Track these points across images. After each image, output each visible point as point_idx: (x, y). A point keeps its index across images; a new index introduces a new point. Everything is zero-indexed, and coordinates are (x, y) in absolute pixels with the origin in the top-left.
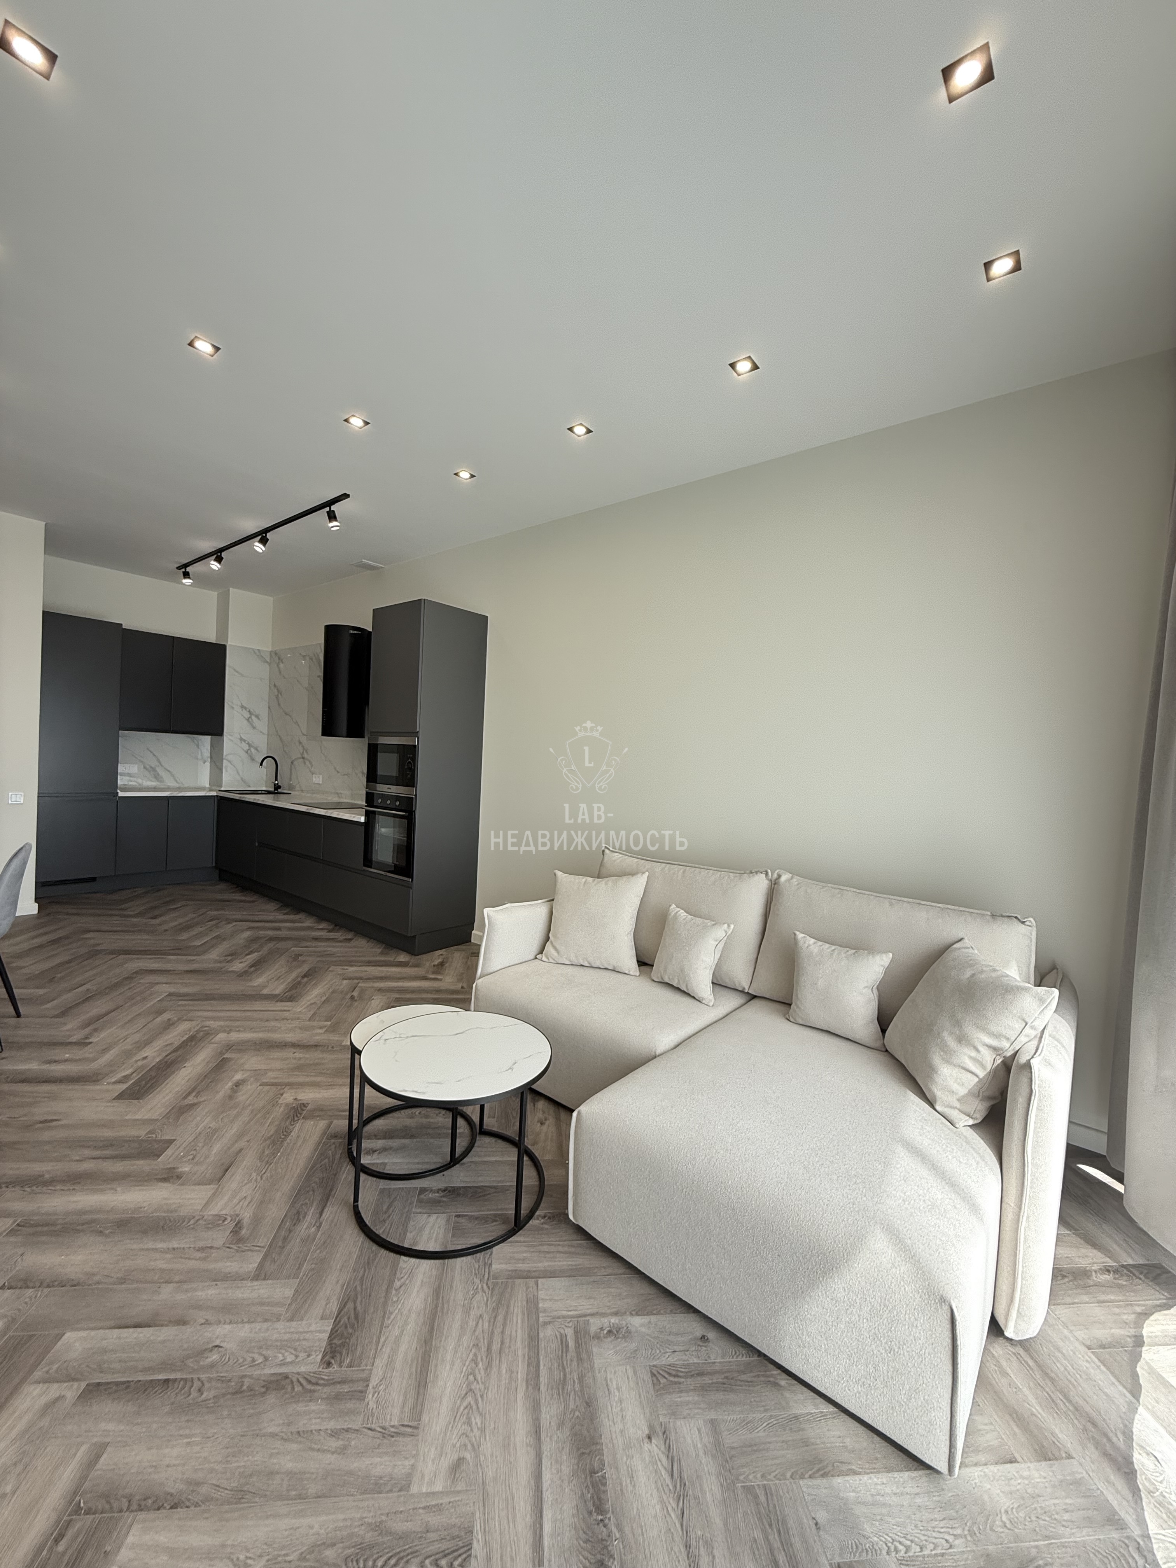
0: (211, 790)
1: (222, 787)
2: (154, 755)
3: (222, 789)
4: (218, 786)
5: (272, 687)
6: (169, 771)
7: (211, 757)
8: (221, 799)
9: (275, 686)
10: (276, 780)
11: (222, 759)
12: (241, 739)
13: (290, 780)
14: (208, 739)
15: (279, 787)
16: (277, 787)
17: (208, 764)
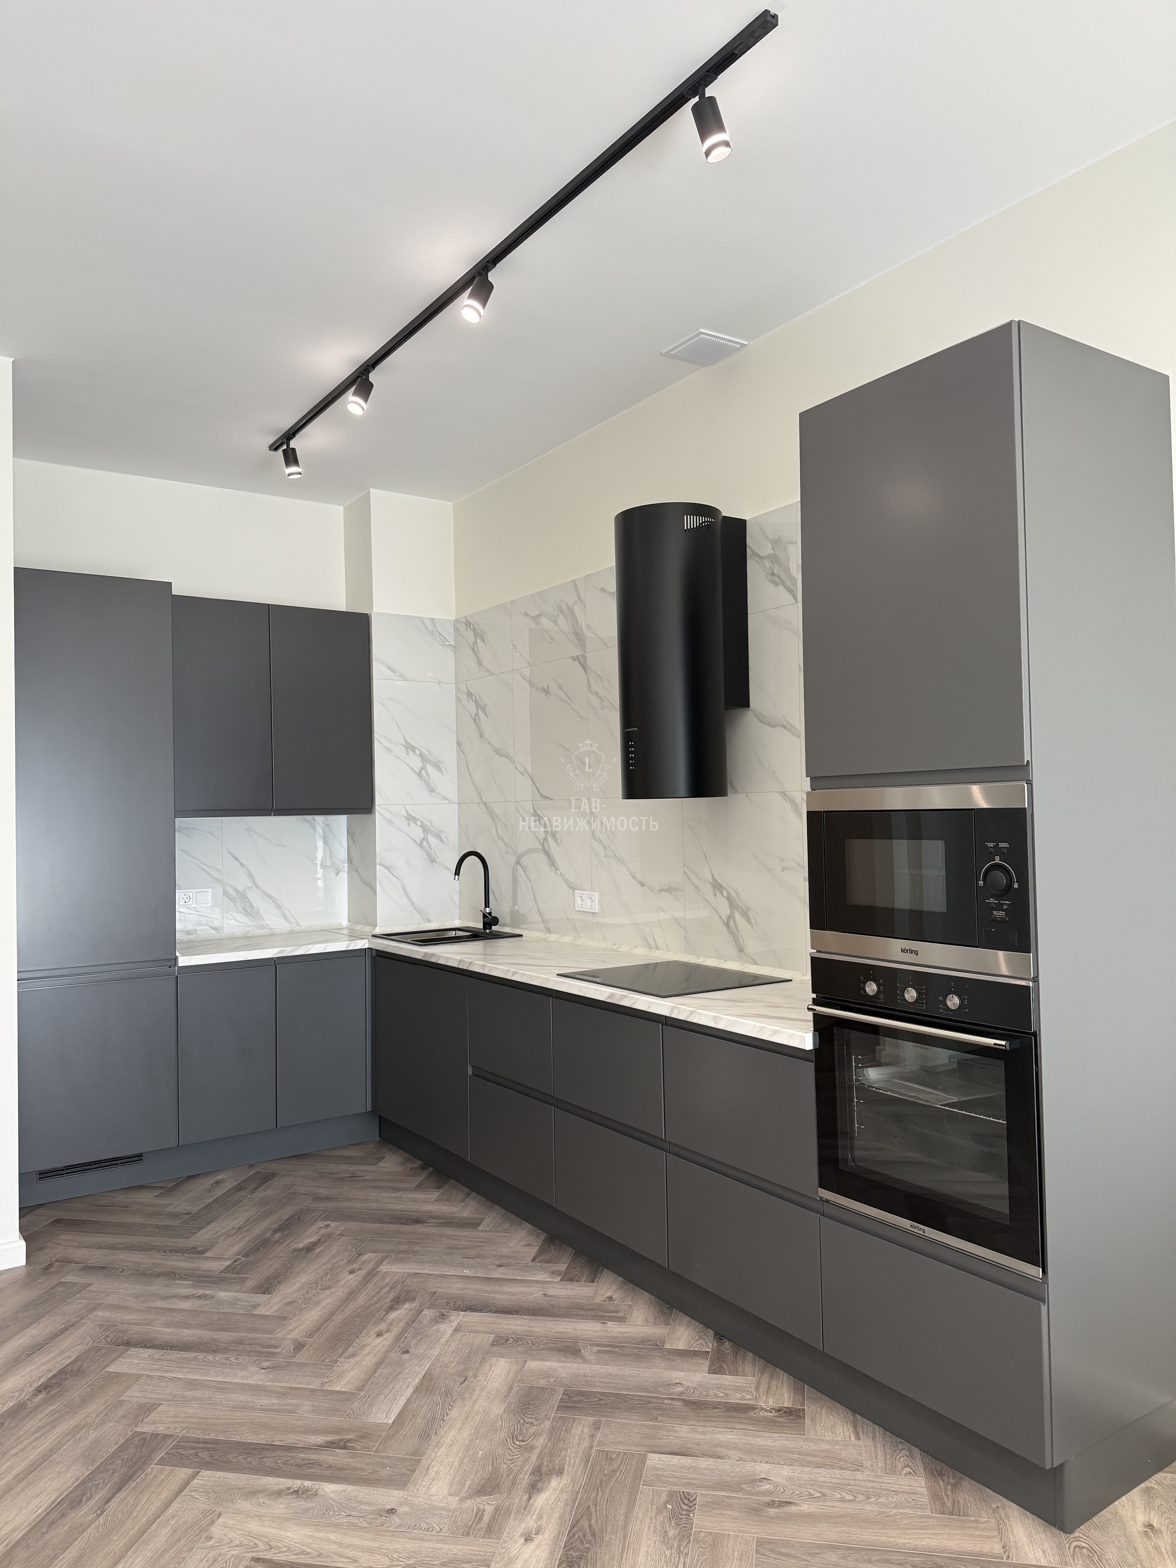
0: (353, 936)
1: (375, 926)
2: (242, 865)
3: (378, 931)
4: (367, 924)
5: (464, 697)
6: (270, 897)
7: (350, 861)
8: (379, 957)
9: (470, 695)
10: (487, 904)
11: (374, 864)
12: (411, 819)
13: (515, 901)
14: (341, 822)
15: (495, 921)
16: (490, 921)
17: (344, 876)
